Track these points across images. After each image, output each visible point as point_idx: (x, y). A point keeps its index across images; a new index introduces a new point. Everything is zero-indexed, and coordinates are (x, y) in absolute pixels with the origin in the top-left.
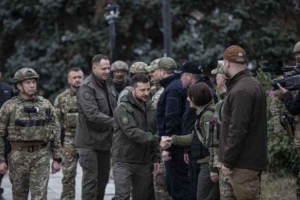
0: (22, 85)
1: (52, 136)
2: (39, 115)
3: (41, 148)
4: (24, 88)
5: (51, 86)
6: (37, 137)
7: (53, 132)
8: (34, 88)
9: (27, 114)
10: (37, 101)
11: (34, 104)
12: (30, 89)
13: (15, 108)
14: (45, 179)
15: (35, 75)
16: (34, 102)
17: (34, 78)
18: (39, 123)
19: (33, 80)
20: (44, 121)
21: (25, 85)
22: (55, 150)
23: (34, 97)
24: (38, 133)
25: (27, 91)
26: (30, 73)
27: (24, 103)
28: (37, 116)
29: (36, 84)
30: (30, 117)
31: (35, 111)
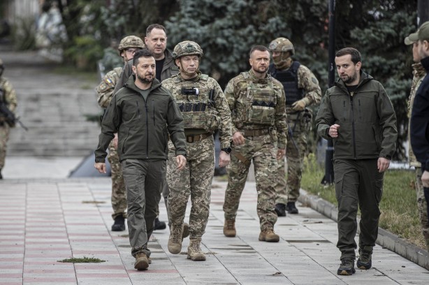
0: (181, 62)
1: (214, 124)
2: (200, 98)
3: (203, 139)
4: (184, 66)
5: (231, 64)
6: (196, 125)
7: (215, 119)
8: (195, 67)
9: (185, 96)
10: (199, 80)
11: (194, 84)
12: (189, 67)
13: (172, 88)
14: (207, 178)
15: (196, 51)
16: (195, 82)
17: (195, 55)
18: (197, 108)
19: (193, 57)
20: (204, 105)
21: (184, 62)
22: (222, 138)
23: (197, 75)
24: (197, 120)
25: (186, 69)
26: (190, 48)
27: (183, 83)
28: (197, 98)
29: (197, 61)
30: (188, 100)
31: (194, 93)
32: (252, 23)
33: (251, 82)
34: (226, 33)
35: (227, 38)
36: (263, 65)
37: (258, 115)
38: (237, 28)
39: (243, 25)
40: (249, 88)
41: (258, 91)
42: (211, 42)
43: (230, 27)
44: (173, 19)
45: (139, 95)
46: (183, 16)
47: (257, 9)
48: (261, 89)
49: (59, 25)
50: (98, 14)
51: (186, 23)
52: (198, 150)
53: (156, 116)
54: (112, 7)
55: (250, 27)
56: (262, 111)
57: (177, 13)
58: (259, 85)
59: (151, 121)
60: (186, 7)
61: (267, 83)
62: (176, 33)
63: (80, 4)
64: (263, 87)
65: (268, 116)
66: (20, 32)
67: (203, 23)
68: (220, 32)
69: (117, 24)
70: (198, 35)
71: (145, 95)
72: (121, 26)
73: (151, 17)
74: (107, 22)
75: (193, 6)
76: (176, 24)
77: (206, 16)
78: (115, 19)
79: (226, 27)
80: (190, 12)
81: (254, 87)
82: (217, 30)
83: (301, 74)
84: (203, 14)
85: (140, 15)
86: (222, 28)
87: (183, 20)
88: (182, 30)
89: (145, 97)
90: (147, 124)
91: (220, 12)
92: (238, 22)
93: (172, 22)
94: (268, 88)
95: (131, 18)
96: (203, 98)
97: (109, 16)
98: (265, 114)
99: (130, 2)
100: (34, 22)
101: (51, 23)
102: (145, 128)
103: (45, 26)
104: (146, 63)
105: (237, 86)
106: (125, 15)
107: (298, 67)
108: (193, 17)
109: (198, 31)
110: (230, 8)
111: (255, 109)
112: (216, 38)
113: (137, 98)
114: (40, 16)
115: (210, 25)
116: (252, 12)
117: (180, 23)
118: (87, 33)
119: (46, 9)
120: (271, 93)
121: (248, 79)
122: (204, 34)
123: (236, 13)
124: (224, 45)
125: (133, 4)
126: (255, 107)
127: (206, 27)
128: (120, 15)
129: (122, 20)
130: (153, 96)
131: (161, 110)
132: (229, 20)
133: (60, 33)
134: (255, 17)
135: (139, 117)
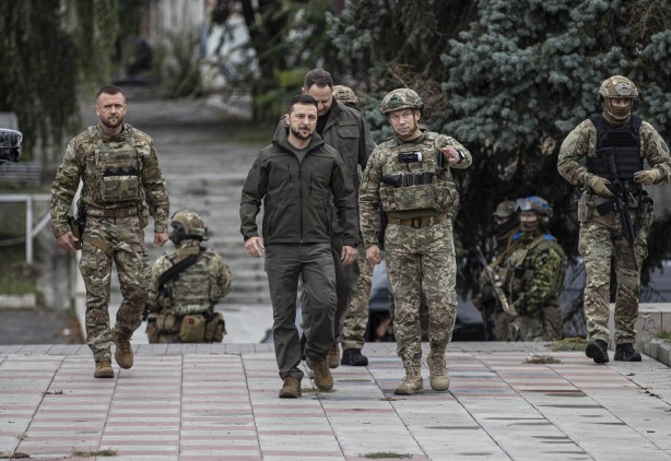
2: (424, 166)
3: (434, 224)
9: (404, 165)
10: (423, 140)
11: (416, 148)
13: (386, 156)
19: (403, 113)
20: (431, 175)
24: (422, 196)
26: (394, 102)
28: (420, 166)
30: (409, 170)
31: (416, 159)
32: (618, 42)
33: (100, 142)
34: (568, 61)
35: (569, 71)
36: (114, 114)
37: (114, 190)
38: (589, 51)
39: (601, 47)
40: (97, 151)
41: (112, 153)
42: (538, 80)
43: (575, 50)
44: (464, 34)
45: (293, 156)
46: (485, 29)
47: (627, 16)
48: (116, 151)
49: (245, 47)
50: (321, 25)
51: (491, 44)
52: (428, 238)
53: (313, 185)
54: (346, 13)
55: (616, 49)
56: (119, 182)
57: (473, 24)
58: (112, 144)
59: (306, 191)
60: (490, 13)
61: (124, 140)
62: (471, 62)
63: (286, 7)
64: (120, 146)
65: (130, 189)
66: (171, 61)
67: (522, 44)
68: (556, 60)
69: (356, 45)
70: (514, 65)
71: (301, 156)
72: (365, 49)
73: (422, 31)
74: (337, 41)
75: (503, 10)
76: (470, 45)
77: (529, 29)
78: (353, 36)
79: (567, 50)
80: (497, 21)
81: (105, 149)
82: (550, 56)
83: (646, 135)
84: (523, 25)
85: (401, 27)
86: (560, 53)
87: (484, 37)
88: (483, 55)
89: (300, 159)
90: (301, 196)
91: (556, 22)
92: (590, 41)
93: (464, 41)
94: (126, 147)
95: (382, 33)
96: (430, 165)
97: (341, 30)
98: (124, 187)
99: (381, 3)
100: (197, 42)
101: (230, 45)
102: (297, 202)
103: (218, 51)
104: (302, 112)
105: (79, 150)
106: (372, 27)
107: (640, 124)
108: (504, 32)
109: (514, 58)
110: (575, 13)
111: (108, 182)
112: (548, 71)
113: (289, 159)
114: (210, 32)
115: (536, 47)
116: (618, 21)
117: (478, 43)
118: (298, 63)
119: (219, 17)
120: (132, 155)
121: (96, 138)
122: (526, 64)
123: (588, 22)
124: (563, 85)
125: (387, 6)
126: (107, 179)
127: (529, 50)
128: (363, 27)
129: (367, 36)
130: (311, 158)
131: (321, 178)
132: (572, 35)
133: (248, 61)
134: (626, 31)
135: (291, 185)
